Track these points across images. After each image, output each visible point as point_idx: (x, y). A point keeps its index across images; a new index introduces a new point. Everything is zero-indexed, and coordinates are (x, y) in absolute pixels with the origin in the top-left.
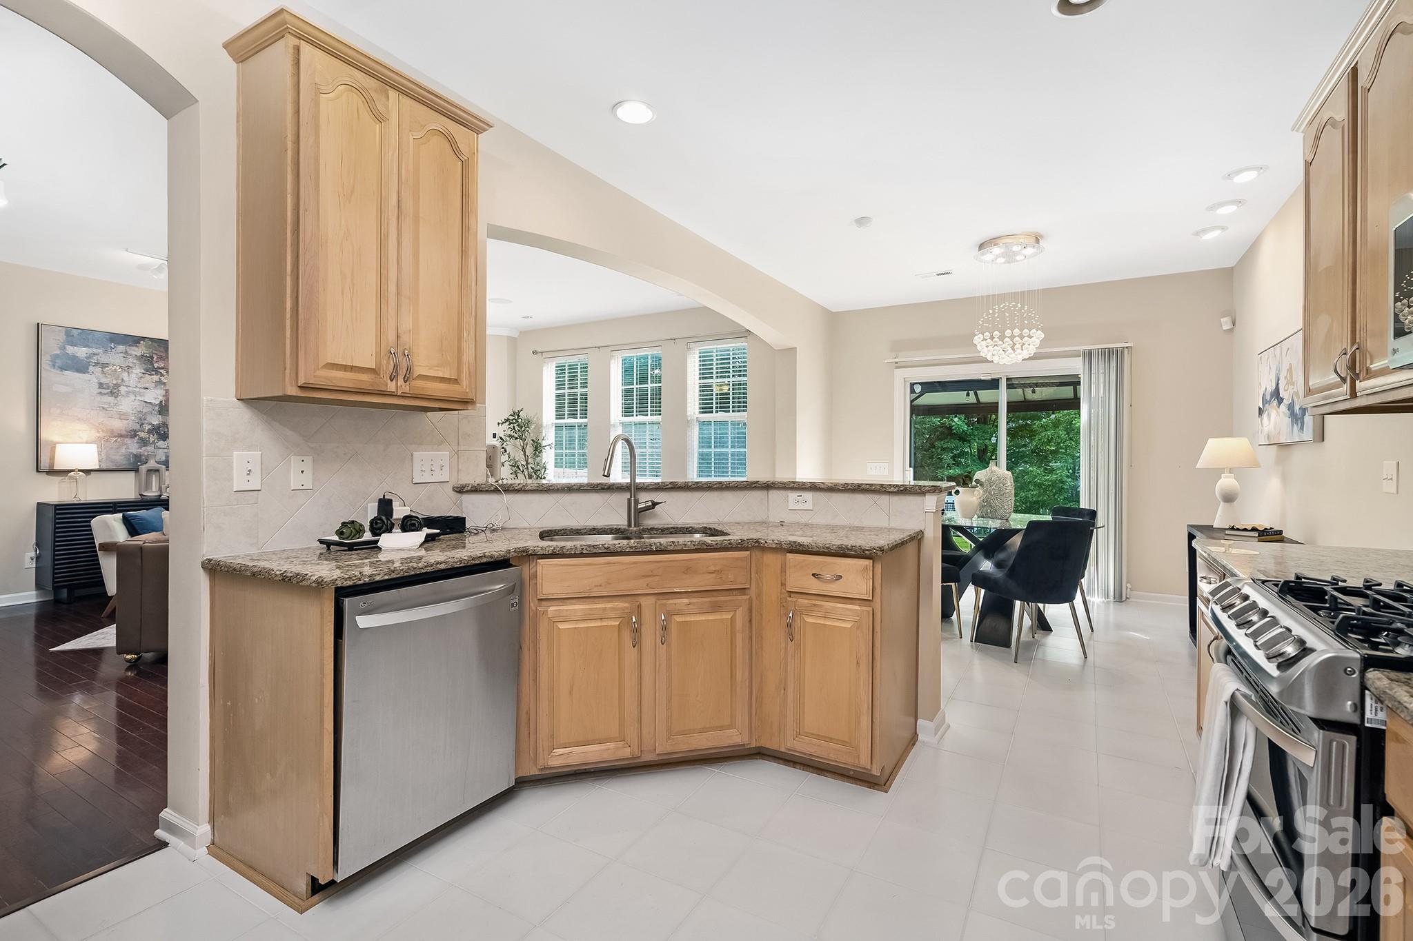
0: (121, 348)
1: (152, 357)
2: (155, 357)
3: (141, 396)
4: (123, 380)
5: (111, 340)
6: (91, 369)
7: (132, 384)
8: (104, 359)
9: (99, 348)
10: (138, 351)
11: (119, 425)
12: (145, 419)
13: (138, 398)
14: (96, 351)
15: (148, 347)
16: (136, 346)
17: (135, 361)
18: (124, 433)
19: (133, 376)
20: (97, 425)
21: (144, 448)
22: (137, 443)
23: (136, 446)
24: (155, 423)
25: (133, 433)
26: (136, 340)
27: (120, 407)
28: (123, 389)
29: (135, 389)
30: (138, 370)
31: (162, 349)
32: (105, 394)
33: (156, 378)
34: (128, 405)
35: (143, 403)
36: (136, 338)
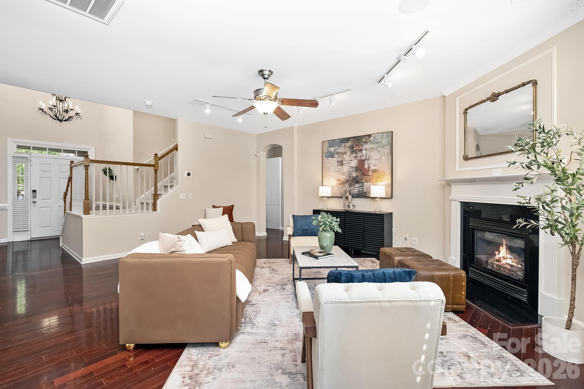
0: (344, 144)
1: (353, 146)
2: (354, 145)
3: (350, 164)
4: (344, 158)
5: (341, 142)
6: (335, 155)
7: (347, 159)
8: (339, 151)
9: (337, 146)
10: (348, 144)
11: (343, 178)
12: (351, 174)
13: (349, 165)
14: (336, 148)
15: (352, 142)
16: (348, 142)
17: (348, 149)
18: (344, 181)
19: (347, 156)
20: (337, 178)
21: (350, 188)
22: (348, 185)
23: (348, 187)
24: (354, 176)
25: (347, 181)
26: (347, 140)
27: (343, 170)
28: (344, 162)
29: (348, 162)
30: (349, 153)
31: (357, 141)
32: (339, 165)
33: (354, 155)
34: (346, 169)
35: (350, 167)
36: (348, 139)
